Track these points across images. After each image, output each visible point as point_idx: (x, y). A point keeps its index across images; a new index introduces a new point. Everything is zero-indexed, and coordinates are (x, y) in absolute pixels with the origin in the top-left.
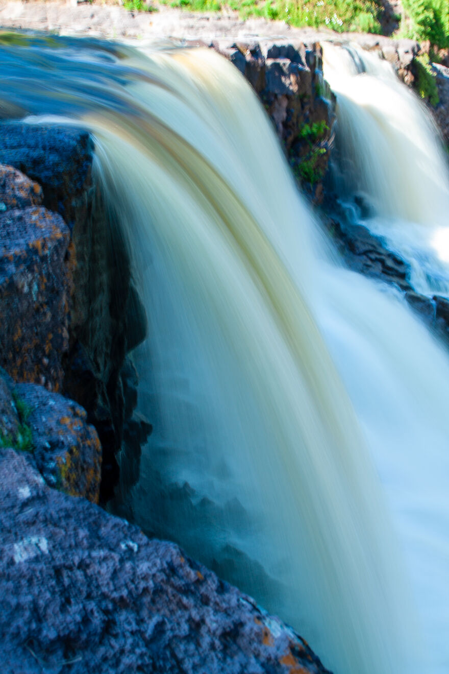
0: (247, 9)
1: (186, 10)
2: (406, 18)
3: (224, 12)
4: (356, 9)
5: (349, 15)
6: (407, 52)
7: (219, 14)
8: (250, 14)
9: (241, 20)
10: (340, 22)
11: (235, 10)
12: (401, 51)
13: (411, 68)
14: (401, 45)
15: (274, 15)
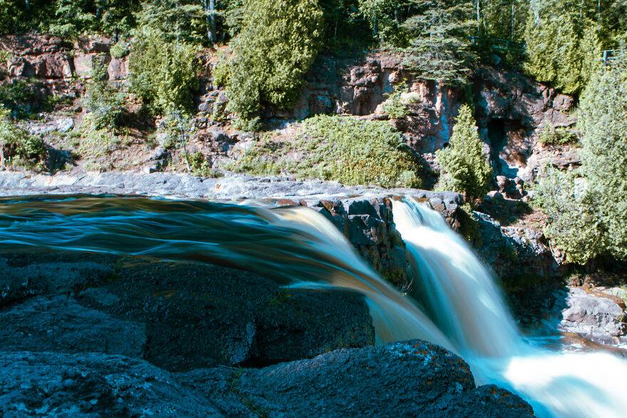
0: (303, 172)
1: (248, 174)
2: (445, 172)
3: (283, 174)
4: (399, 167)
5: (393, 173)
6: (452, 202)
7: (279, 176)
8: (306, 175)
9: (298, 181)
10: (387, 178)
11: (293, 172)
12: (447, 201)
13: (456, 216)
14: (445, 197)
15: (328, 176)
